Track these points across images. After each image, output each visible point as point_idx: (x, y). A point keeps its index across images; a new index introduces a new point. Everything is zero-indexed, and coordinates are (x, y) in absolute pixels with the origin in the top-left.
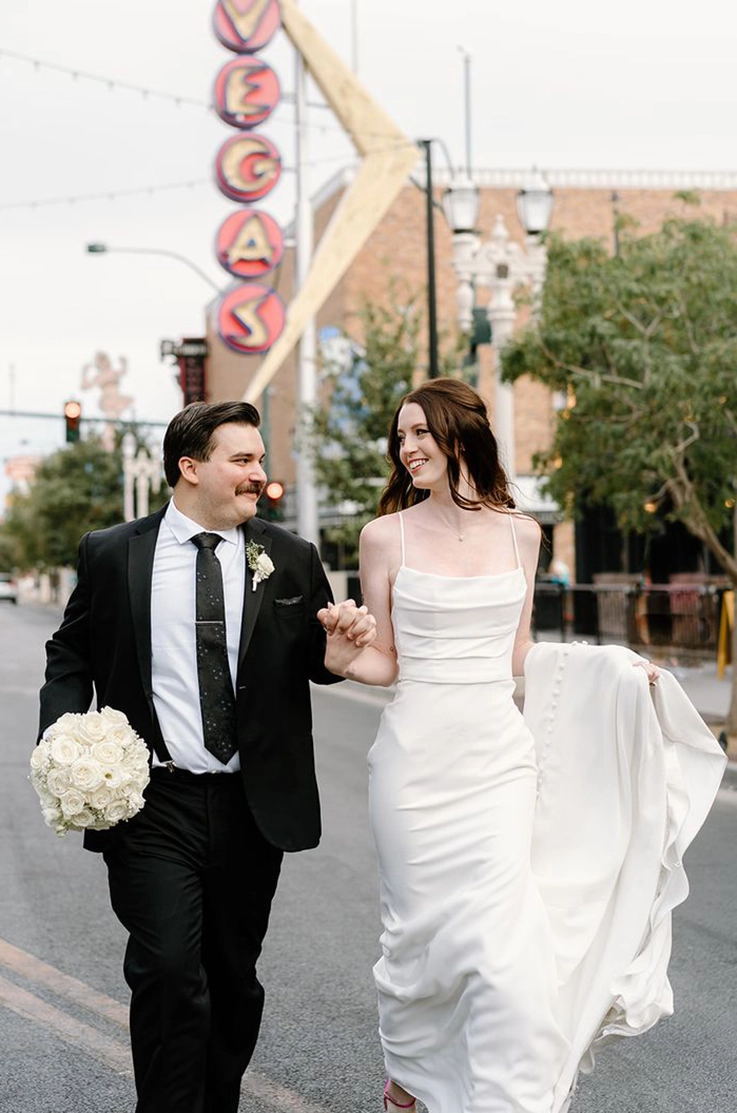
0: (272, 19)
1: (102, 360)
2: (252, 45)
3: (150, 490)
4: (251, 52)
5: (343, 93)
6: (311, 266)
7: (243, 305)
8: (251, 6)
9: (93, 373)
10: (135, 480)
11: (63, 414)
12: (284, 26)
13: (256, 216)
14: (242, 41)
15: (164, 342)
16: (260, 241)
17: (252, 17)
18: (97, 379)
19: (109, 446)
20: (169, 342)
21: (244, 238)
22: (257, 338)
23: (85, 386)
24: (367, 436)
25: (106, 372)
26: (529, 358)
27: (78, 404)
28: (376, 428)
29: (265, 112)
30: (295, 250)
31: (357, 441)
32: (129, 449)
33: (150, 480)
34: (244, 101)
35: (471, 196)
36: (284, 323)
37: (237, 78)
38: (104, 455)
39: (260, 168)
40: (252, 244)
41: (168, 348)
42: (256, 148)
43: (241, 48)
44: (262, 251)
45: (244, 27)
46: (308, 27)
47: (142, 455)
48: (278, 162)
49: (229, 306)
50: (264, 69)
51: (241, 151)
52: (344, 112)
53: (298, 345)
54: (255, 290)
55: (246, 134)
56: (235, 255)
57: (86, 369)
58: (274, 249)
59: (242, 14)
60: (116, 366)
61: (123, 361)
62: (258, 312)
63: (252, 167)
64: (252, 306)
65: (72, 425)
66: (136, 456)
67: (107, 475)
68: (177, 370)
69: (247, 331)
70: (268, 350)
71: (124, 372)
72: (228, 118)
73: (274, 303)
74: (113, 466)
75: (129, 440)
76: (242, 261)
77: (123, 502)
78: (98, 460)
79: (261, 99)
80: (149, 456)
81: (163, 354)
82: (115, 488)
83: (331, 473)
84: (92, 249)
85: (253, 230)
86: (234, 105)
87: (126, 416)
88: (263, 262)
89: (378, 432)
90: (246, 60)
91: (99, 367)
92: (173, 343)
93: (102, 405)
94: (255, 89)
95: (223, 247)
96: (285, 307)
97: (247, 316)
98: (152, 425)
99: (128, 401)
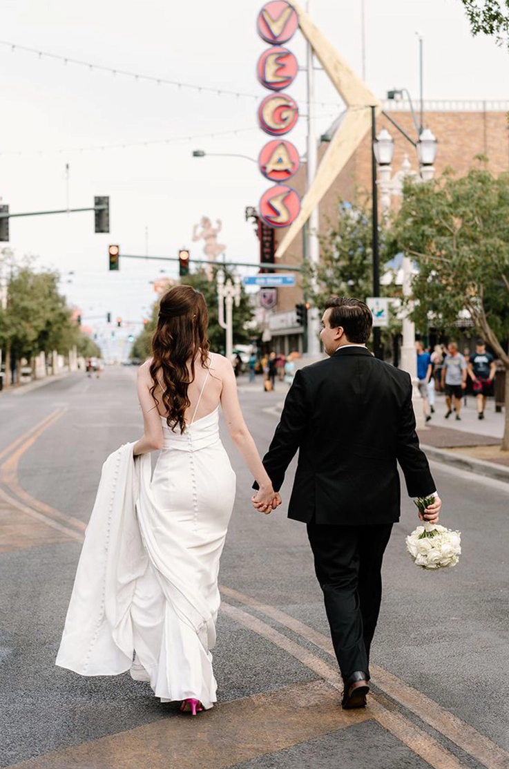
0: (293, 24)
1: (206, 222)
2: (280, 40)
3: (234, 305)
4: (279, 44)
5: (336, 68)
6: (316, 173)
7: (275, 197)
8: (280, 16)
9: (200, 230)
10: (225, 298)
11: (178, 258)
12: (300, 27)
13: (283, 144)
14: (275, 37)
15: (247, 208)
16: (285, 159)
17: (281, 23)
18: (202, 234)
19: (210, 277)
20: (251, 208)
21: (275, 158)
22: (283, 218)
23: (195, 239)
24: (341, 279)
25: (208, 230)
26: (400, 245)
27: (188, 251)
28: (346, 274)
29: (288, 81)
30: (306, 164)
31: (336, 282)
32: (221, 279)
33: (233, 298)
34: (276, 74)
35: (389, 144)
36: (300, 209)
37: (271, 59)
38: (207, 282)
39: (284, 115)
40: (280, 161)
41: (250, 212)
42: (283, 102)
43: (274, 42)
44: (286, 165)
45: (276, 29)
46: (315, 28)
47: (229, 282)
48: (296, 111)
49: (266, 199)
50: (288, 54)
51: (274, 104)
52: (336, 80)
53: (308, 220)
54: (283, 189)
55: (278, 94)
56: (270, 168)
57: (196, 227)
58: (293, 164)
59: (274, 21)
60: (214, 226)
61: (219, 222)
62: (284, 201)
63: (280, 115)
64: (281, 198)
65: (184, 264)
66: (225, 283)
67: (208, 295)
68: (256, 226)
69: (277, 213)
70: (291, 224)
71: (219, 229)
72: (267, 84)
73: (294, 197)
74: (212, 289)
75: (221, 273)
76: (274, 171)
77: (218, 312)
78: (203, 285)
79: (286, 73)
80: (233, 283)
81: (247, 217)
82: (213, 303)
83: (319, 301)
84: (196, 154)
85: (281, 152)
86: (270, 78)
87: (220, 259)
88: (286, 171)
89: (347, 276)
90: (278, 49)
91: (204, 227)
92: (254, 209)
93: (206, 251)
94: (282, 67)
95: (263, 163)
96: (301, 198)
97: (277, 204)
98: (236, 265)
99: (222, 248)
